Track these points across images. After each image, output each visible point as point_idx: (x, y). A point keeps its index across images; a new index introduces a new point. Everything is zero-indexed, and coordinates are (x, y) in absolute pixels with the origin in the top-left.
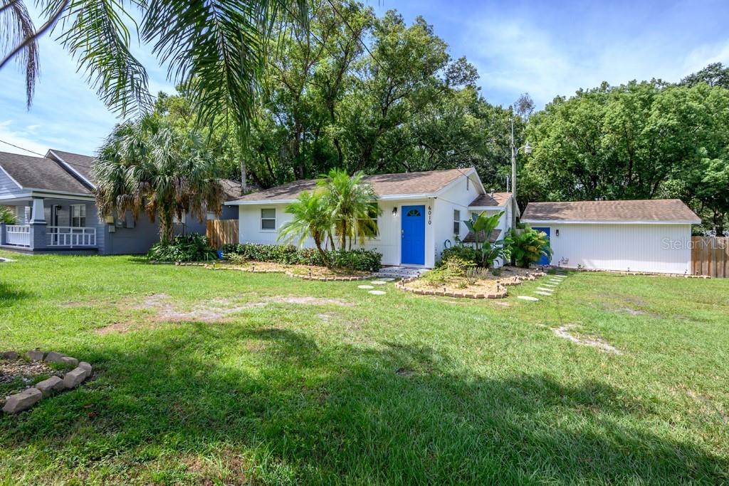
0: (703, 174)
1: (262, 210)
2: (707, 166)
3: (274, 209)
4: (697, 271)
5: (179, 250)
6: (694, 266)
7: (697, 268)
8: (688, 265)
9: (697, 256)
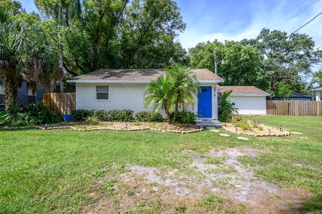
0: (256, 77)
1: (97, 87)
2: (257, 74)
3: (108, 87)
4: (268, 113)
5: (29, 116)
6: (267, 111)
7: (268, 112)
8: (265, 111)
9: (268, 107)
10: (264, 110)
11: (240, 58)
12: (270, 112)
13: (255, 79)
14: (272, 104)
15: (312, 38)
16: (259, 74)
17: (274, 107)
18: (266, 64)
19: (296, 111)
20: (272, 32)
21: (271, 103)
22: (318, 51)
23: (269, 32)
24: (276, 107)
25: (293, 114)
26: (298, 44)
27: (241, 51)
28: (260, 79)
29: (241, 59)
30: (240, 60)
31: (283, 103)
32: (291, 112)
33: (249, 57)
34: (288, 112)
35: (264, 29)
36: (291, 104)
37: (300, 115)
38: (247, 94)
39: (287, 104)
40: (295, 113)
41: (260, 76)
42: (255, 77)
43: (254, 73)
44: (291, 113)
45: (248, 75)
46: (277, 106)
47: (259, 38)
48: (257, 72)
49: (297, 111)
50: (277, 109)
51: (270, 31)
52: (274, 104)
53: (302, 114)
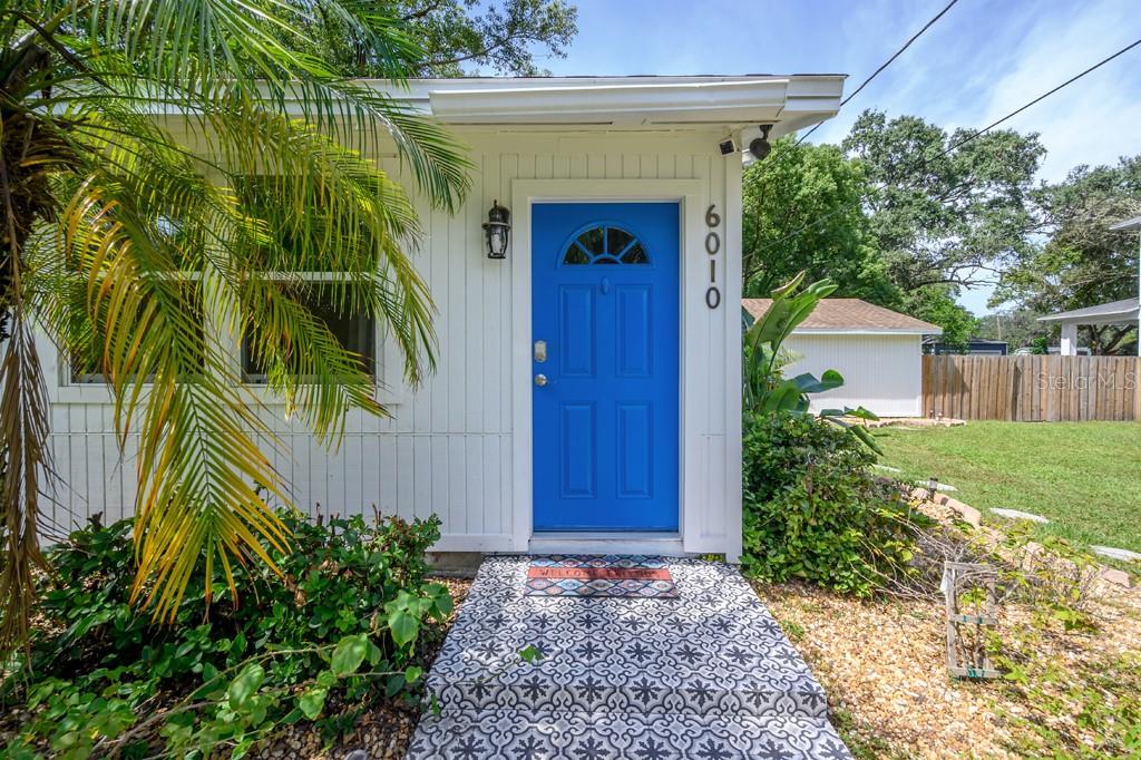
0: (859, 266)
2: (864, 255)
4: (929, 409)
6: (925, 403)
7: (928, 406)
8: (918, 402)
9: (929, 388)
10: (914, 397)
11: (799, 188)
12: (938, 407)
13: (853, 274)
14: (946, 374)
15: (1038, 135)
16: (870, 254)
17: (956, 385)
18: (879, 226)
19: (1048, 400)
20: (894, 123)
21: (945, 367)
22: (1045, 189)
23: (883, 122)
24: (963, 385)
25: (1035, 415)
26: (988, 160)
27: (802, 163)
28: (873, 275)
29: (805, 191)
30: (798, 197)
31: (995, 368)
32: (1025, 403)
33: (833, 186)
34: (1011, 405)
35: (866, 113)
36: (1026, 371)
37: (1063, 417)
38: (843, 326)
39: (1012, 368)
40: (1043, 407)
41: (874, 260)
42: (853, 267)
43: (852, 252)
44: (1027, 410)
45: (825, 258)
46: (966, 379)
47: (848, 145)
48: (865, 248)
49: (1051, 402)
50: (966, 396)
51: (888, 121)
52: (956, 370)
53: (1072, 414)
